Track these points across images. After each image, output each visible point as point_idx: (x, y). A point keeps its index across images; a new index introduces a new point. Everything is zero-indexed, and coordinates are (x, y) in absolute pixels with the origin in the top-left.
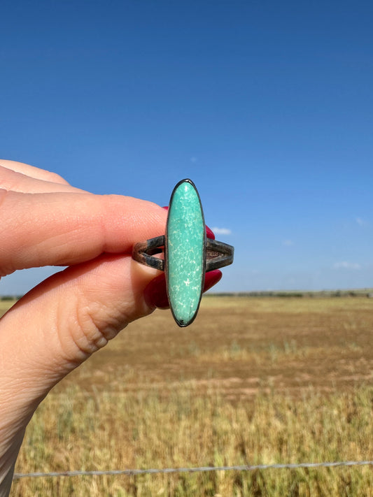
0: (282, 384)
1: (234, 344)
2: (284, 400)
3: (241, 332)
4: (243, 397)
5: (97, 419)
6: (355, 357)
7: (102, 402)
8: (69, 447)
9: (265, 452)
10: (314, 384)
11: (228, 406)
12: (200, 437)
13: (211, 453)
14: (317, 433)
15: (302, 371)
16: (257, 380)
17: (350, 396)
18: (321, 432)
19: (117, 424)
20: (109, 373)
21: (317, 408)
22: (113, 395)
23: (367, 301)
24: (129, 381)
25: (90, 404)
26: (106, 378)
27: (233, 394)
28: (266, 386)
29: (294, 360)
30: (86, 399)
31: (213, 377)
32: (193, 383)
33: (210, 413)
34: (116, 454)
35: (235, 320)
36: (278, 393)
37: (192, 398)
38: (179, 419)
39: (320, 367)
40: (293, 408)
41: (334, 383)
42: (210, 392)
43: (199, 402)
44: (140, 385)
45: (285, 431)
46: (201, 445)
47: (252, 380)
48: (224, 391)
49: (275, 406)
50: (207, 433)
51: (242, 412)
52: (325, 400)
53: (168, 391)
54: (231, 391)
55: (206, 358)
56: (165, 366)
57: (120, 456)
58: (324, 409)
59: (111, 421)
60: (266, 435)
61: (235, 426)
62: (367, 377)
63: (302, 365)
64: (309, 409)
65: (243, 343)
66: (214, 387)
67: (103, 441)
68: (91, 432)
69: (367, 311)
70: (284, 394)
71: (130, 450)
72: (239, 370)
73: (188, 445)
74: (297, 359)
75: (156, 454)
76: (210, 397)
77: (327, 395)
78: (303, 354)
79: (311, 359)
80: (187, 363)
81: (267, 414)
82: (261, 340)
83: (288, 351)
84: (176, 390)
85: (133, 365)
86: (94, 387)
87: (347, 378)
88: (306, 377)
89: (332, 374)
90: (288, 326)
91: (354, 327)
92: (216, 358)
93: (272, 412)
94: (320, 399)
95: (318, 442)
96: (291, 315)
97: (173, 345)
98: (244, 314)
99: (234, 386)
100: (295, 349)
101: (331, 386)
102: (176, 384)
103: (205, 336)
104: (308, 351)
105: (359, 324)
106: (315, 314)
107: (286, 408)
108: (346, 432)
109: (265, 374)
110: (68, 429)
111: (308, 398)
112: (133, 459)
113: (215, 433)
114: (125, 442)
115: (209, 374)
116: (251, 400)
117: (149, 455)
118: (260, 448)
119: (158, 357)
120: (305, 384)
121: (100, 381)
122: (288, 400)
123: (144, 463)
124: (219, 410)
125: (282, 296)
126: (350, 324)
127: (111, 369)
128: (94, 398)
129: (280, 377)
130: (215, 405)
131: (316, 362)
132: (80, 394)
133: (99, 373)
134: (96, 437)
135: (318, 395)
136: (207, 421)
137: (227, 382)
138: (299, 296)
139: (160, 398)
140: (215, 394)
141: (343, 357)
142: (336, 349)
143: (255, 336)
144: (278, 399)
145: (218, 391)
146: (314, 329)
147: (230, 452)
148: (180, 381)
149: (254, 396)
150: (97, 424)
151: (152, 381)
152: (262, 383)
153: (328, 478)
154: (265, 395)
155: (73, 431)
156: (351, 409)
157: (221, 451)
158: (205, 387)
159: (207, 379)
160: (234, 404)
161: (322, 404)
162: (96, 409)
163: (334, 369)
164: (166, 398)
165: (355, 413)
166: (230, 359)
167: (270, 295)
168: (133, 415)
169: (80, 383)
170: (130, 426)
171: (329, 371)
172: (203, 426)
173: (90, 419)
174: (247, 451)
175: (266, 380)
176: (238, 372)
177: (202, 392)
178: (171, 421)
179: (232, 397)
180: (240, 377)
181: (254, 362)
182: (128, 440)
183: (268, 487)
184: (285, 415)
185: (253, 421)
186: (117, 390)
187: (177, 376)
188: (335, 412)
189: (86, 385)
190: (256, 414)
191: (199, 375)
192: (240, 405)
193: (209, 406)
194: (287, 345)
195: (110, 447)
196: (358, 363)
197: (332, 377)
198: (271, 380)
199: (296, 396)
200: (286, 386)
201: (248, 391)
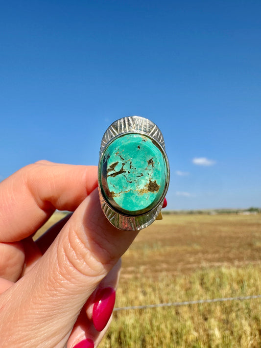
0: (149, 271)
2: (147, 281)
6: (195, 253)
14: (165, 302)
15: (162, 262)
16: (133, 268)
17: (188, 277)
28: (138, 272)
39: (174, 260)
45: (145, 301)
47: (130, 269)
58: (172, 286)
60: (132, 304)
63: (163, 258)
64: (162, 287)
69: (208, 224)
70: (148, 278)
74: (160, 254)
77: (174, 277)
79: (169, 254)
81: (135, 291)
83: (155, 249)
87: (189, 266)
88: (164, 266)
89: (180, 264)
91: (198, 233)
100: (159, 248)
104: (168, 249)
105: (201, 231)
106: (176, 225)
107: (148, 286)
109: (139, 264)
116: (126, 282)
118: (127, 313)
126: (196, 231)
129: (148, 266)
131: (172, 256)
135: (169, 277)
141: (188, 253)
146: (174, 235)
149: (129, 279)
152: (136, 270)
156: (188, 286)
163: (182, 260)
165: (190, 288)
171: (179, 261)
175: (138, 268)
184: (146, 291)
188: (178, 288)
194: (155, 245)
196: (197, 256)
198: (142, 268)
199: (155, 278)
201: (127, 276)
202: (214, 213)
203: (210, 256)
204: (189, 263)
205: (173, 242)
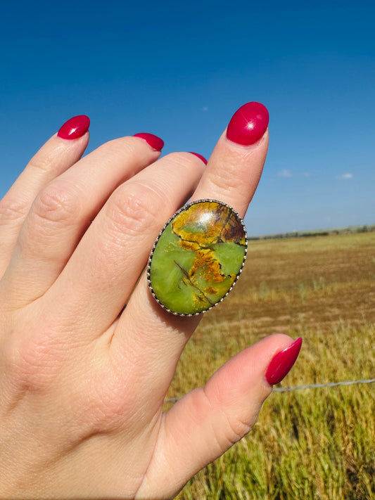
1: (263, 285)
2: (315, 334)
3: (269, 274)
9: (300, 383)
10: (344, 317)
14: (349, 363)
16: (288, 317)
18: (353, 362)
21: (348, 339)
27: (265, 332)
28: (297, 323)
29: (323, 297)
31: (244, 317)
32: (226, 324)
35: (261, 262)
36: (309, 328)
38: (215, 359)
39: (349, 302)
40: (324, 342)
41: (364, 315)
42: (243, 331)
45: (318, 362)
47: (282, 318)
48: (256, 330)
49: (306, 341)
52: (355, 331)
53: (202, 333)
54: (263, 329)
55: (236, 300)
63: (331, 301)
64: (340, 341)
65: (270, 283)
66: (246, 327)
72: (269, 310)
74: (325, 295)
76: (243, 336)
77: (357, 326)
79: (340, 293)
82: (289, 279)
84: (209, 332)
89: (362, 307)
90: (316, 265)
92: (246, 300)
93: (304, 346)
94: (351, 330)
95: (350, 370)
96: (319, 254)
98: (269, 257)
99: (266, 325)
100: (323, 286)
101: (361, 318)
102: (208, 327)
106: (342, 251)
107: (318, 342)
109: (294, 311)
115: (240, 315)
120: (336, 318)
122: (319, 334)
125: (308, 236)
129: (311, 313)
131: (346, 296)
135: (349, 327)
137: (258, 322)
138: (325, 234)
140: (248, 334)
142: (365, 283)
143: (283, 277)
144: (309, 334)
145: (250, 331)
146: (342, 265)
148: (213, 324)
152: (293, 320)
154: (296, 331)
158: (238, 328)
159: (238, 320)
161: (352, 335)
163: (364, 302)
164: (200, 340)
166: (260, 300)
167: (296, 236)
171: (359, 304)
175: (296, 317)
176: (268, 312)
177: (235, 332)
178: (207, 361)
180: (271, 316)
181: (283, 302)
183: (304, 414)
184: (317, 348)
187: (209, 320)
191: (230, 317)
194: (315, 283)
197: (362, 310)
198: (302, 315)
199: (327, 329)
200: (316, 321)
201: (280, 329)
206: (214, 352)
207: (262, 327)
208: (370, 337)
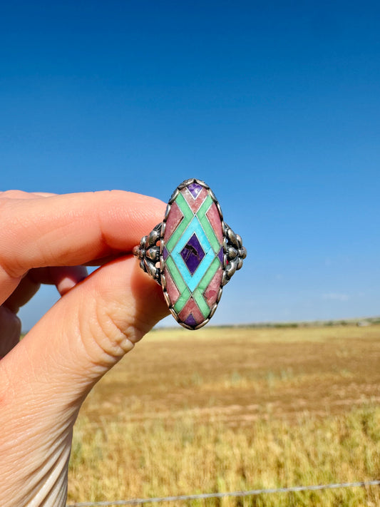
0: (279, 410)
1: (235, 373)
2: (281, 425)
3: (240, 362)
4: (243, 424)
5: (106, 449)
6: (346, 383)
7: (110, 432)
8: (79, 476)
9: (265, 475)
10: (309, 409)
11: (230, 433)
12: (204, 463)
13: (214, 478)
14: (312, 457)
15: (298, 397)
16: (256, 406)
17: (342, 420)
19: (125, 454)
20: (115, 404)
21: (312, 431)
22: (121, 425)
23: (356, 329)
24: (137, 411)
25: (99, 435)
26: (114, 409)
27: (234, 421)
28: (264, 412)
29: (290, 387)
30: (95, 430)
31: (215, 405)
32: (197, 411)
33: (212, 439)
34: (123, 482)
35: (235, 350)
36: (277, 419)
37: (196, 426)
38: (183, 447)
39: (314, 393)
40: (290, 433)
41: (327, 408)
42: (213, 419)
43: (202, 430)
44: (146, 415)
45: (283, 454)
46: (205, 471)
47: (252, 407)
48: (226, 419)
49: (274, 432)
50: (210, 459)
51: (242, 438)
52: (319, 425)
53: (173, 419)
54: (232, 418)
55: (208, 387)
56: (170, 396)
57: (128, 484)
58: (319, 432)
59: (119, 451)
60: (265, 459)
61: (237, 451)
62: (358, 401)
63: (297, 392)
64: (304, 433)
65: (242, 372)
67: (111, 470)
68: (99, 462)
69: (358, 339)
70: (281, 420)
71: (137, 477)
72: (239, 398)
73: (192, 471)
74: (293, 386)
75: (162, 481)
76: (212, 425)
77: (320, 419)
78: (299, 381)
79: (305, 386)
80: (190, 392)
81: (266, 439)
82: (260, 369)
83: (285, 379)
84: (180, 419)
85: (139, 395)
86: (102, 418)
87: (339, 403)
88: (302, 403)
89: (326, 399)
90: (284, 355)
91: (346, 354)
92: (217, 387)
93: (270, 437)
94: (315, 423)
95: (312, 464)
96: (287, 345)
97: (177, 376)
98: (243, 345)
99: (235, 413)
100: (291, 376)
102: (180, 413)
103: (208, 366)
104: (304, 378)
105: (350, 350)
106: (310, 343)
107: (283, 433)
108: (338, 453)
109: (263, 401)
110: (78, 460)
111: (304, 422)
112: (141, 486)
113: (217, 459)
114: (133, 470)
115: (211, 402)
116: (250, 427)
117: (155, 482)
118: (260, 471)
119: (162, 388)
120: (301, 409)
121: (108, 412)
122: (285, 425)
123: (152, 489)
124: (221, 437)
125: (279, 326)
126: (342, 351)
127: (118, 400)
128: (102, 429)
129: (278, 403)
130: (217, 432)
131: (311, 388)
132: (89, 426)
133: (107, 405)
134: (105, 466)
135: (313, 419)
136: (209, 447)
137: (228, 410)
138: (294, 326)
139: (166, 428)
141: (335, 383)
142: (329, 375)
143: (254, 365)
144: (276, 424)
145: (220, 419)
146: (309, 357)
147: (232, 477)
149: (253, 422)
150: (106, 454)
151: (158, 410)
152: (261, 409)
153: (323, 498)
154: (264, 421)
155: (83, 462)
156: (343, 432)
157: (223, 475)
158: (208, 416)
159: (209, 407)
160: (235, 430)
161: (317, 428)
162: (105, 438)
163: (328, 394)
164: (171, 426)
165: (347, 435)
166: (231, 387)
167: (268, 326)
168: (139, 444)
169: (89, 415)
170: (137, 455)
171: (323, 396)
172: (206, 452)
173: (98, 449)
174: (248, 474)
175: (264, 406)
176: (239, 400)
177: (205, 420)
178: (177, 449)
179: (233, 424)
180: (241, 405)
181: (253, 391)
182: (135, 468)
184: (282, 440)
185: (253, 445)
186: (124, 421)
187: (181, 406)
188: (329, 435)
189: (94, 417)
190: (256, 440)
191: (202, 404)
192: (240, 431)
193: (212, 432)
194: (283, 373)
195: (118, 476)
196: (349, 388)
197: (326, 402)
198: (270, 406)
199: (293, 421)
200: (283, 412)
201: (249, 418)
202: (366, 324)
203: (369, 388)
204: (338, 397)
205: (309, 367)
206: (184, 439)
207: (232, 415)
208: (331, 430)
